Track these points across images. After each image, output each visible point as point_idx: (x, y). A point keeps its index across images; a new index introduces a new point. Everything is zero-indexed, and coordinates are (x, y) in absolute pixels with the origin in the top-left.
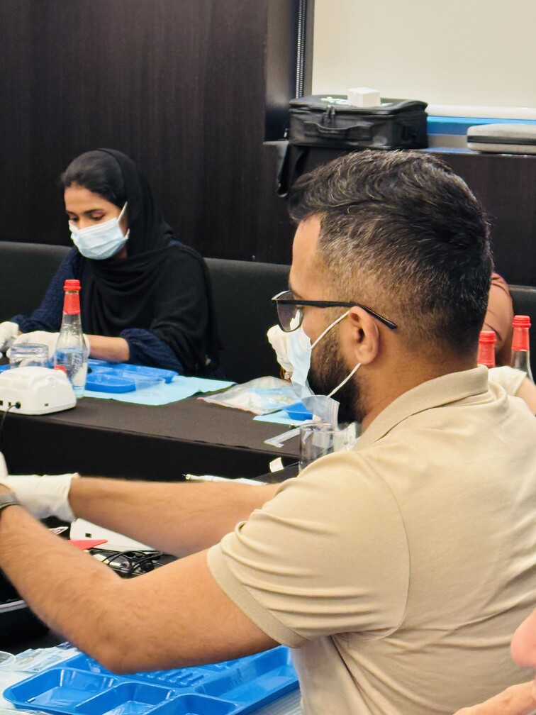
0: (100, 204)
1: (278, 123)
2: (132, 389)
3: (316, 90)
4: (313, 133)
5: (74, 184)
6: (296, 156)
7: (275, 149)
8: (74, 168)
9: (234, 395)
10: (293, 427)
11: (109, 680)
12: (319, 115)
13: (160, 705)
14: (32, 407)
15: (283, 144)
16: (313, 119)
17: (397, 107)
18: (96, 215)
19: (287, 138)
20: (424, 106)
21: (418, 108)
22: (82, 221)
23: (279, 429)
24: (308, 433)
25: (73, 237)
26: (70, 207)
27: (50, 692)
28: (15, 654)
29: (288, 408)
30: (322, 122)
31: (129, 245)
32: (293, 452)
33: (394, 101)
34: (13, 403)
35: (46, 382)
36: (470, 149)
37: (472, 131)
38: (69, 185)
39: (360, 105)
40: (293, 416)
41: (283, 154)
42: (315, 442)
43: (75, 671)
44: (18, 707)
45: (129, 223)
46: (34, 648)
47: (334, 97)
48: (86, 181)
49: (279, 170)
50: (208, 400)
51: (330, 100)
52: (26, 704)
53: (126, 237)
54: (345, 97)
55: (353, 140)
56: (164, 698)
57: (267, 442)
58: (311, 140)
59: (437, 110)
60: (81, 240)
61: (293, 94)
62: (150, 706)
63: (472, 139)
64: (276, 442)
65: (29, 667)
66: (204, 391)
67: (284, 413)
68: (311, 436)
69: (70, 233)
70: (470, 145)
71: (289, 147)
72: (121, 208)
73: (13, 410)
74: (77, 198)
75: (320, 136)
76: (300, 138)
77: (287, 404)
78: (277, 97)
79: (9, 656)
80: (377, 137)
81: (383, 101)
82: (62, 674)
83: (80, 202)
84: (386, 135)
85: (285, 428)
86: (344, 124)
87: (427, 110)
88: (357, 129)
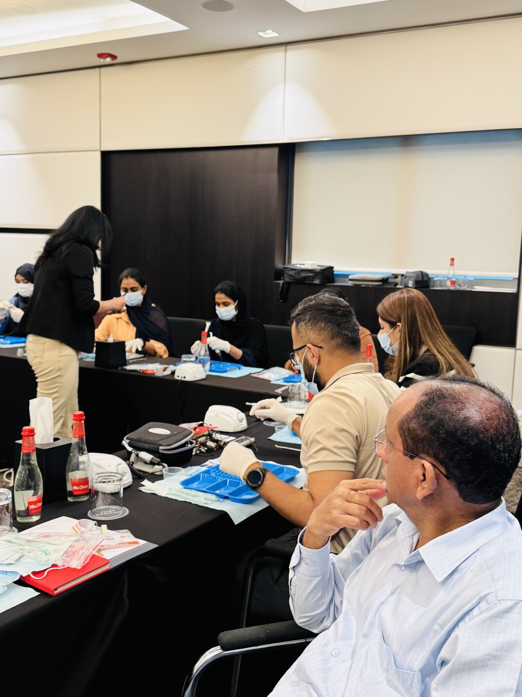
0: (228, 300)
1: (279, 274)
2: (226, 371)
3: (293, 262)
4: (291, 278)
5: (219, 292)
6: (286, 286)
7: (278, 284)
8: (219, 287)
9: (263, 374)
10: (285, 386)
11: (218, 478)
12: (294, 271)
13: (237, 488)
14: (189, 378)
15: (281, 282)
16: (292, 273)
17: (323, 268)
18: (226, 304)
19: (282, 280)
20: (333, 268)
21: (331, 269)
22: (221, 306)
23: (280, 386)
24: (291, 388)
25: (217, 312)
26: (217, 300)
27: (197, 483)
28: (184, 468)
29: (283, 379)
30: (295, 274)
31: (237, 316)
32: (285, 395)
33: (322, 266)
34: (183, 377)
35: (195, 369)
36: (350, 283)
37: (351, 277)
38: (217, 292)
39: (310, 267)
40: (285, 381)
41: (281, 285)
42: (293, 391)
43: (206, 475)
44: (185, 488)
45: (237, 308)
46: (191, 466)
47: (300, 264)
48: (223, 291)
49: (280, 291)
50: (254, 375)
51: (299, 266)
52: (188, 487)
53: (236, 313)
54: (304, 265)
55: (307, 280)
56: (239, 485)
57: (276, 391)
58: (291, 281)
59: (338, 269)
60: (220, 313)
61: (285, 264)
62: (233, 488)
63: (351, 280)
64: (279, 391)
65: (189, 473)
66: (252, 373)
67: (282, 380)
68: (292, 389)
69: (216, 310)
70: (350, 282)
71: (283, 283)
72: (235, 302)
73: (183, 379)
74: (220, 297)
75: (295, 279)
76: (287, 280)
77: (283, 377)
78: (279, 265)
79: (181, 470)
80: (316, 279)
81: (318, 266)
82: (201, 476)
83: (220, 298)
84: (318, 278)
85: (282, 386)
86: (303, 275)
87: (334, 269)
88: (309, 276)
